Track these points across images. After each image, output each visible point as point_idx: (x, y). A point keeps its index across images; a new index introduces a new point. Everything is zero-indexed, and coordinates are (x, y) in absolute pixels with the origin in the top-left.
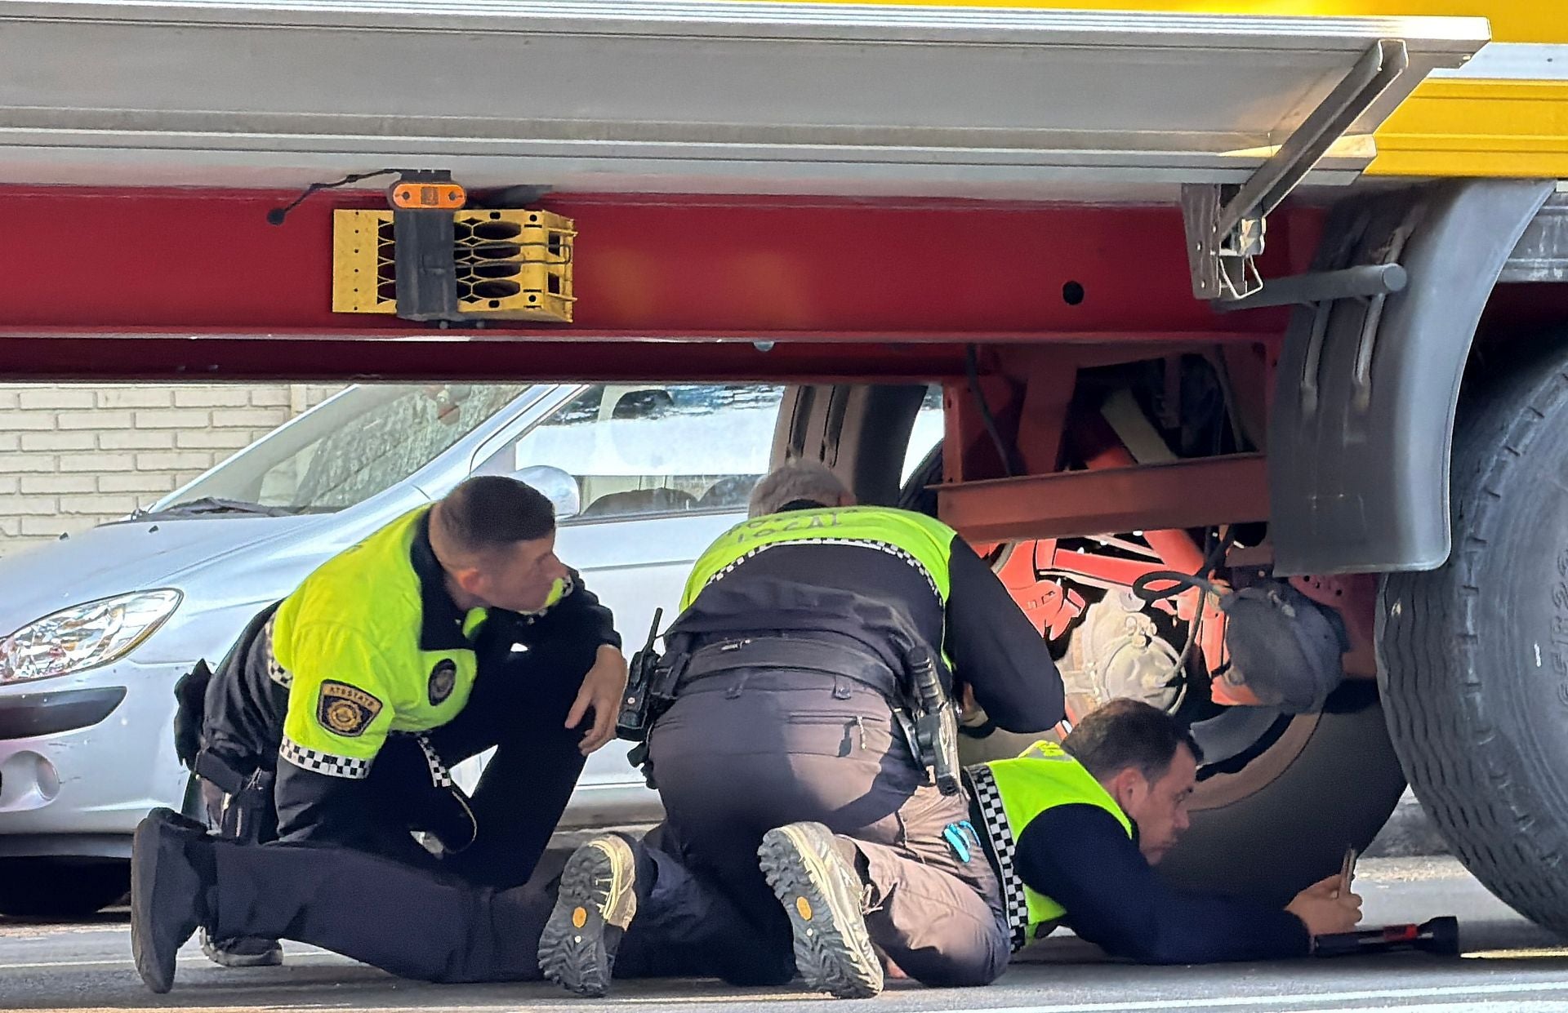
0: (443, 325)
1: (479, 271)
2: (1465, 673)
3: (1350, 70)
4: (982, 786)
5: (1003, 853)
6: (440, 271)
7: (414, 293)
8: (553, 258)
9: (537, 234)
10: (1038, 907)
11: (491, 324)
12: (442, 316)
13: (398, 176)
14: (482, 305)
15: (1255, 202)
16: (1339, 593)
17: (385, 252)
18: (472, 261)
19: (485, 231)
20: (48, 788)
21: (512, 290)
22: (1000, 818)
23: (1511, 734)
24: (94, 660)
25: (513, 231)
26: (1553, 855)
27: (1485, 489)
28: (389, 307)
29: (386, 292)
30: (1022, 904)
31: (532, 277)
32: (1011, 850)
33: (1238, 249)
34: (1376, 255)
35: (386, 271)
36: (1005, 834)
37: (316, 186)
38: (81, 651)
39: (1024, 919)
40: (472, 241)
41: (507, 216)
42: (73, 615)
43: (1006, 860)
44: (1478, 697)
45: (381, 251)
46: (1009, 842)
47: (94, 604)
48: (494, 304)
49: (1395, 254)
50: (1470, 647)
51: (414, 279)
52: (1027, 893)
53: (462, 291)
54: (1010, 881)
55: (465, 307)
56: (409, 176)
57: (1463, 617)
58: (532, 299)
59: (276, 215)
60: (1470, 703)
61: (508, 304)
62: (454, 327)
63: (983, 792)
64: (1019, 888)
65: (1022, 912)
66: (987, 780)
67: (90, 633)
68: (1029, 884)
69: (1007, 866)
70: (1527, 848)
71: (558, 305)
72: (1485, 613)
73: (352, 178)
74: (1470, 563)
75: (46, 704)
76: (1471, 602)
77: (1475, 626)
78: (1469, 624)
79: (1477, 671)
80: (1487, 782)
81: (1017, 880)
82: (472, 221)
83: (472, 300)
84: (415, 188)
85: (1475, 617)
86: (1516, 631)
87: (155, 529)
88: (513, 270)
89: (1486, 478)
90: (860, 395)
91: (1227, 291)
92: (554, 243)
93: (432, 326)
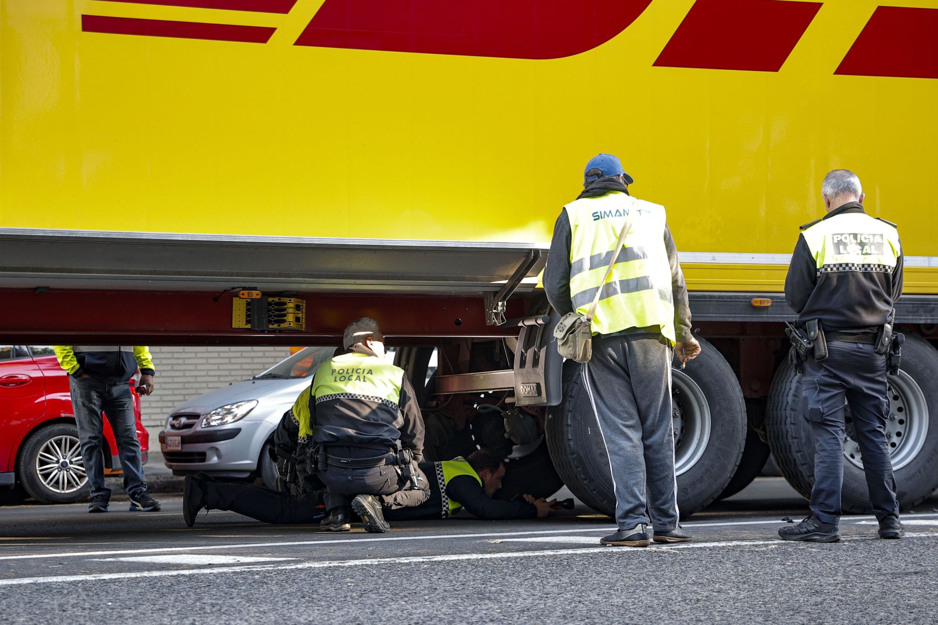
0: (266, 332)
1: (275, 316)
2: (568, 436)
3: (525, 258)
4: (438, 468)
5: (442, 488)
6: (263, 316)
7: (256, 322)
8: (297, 312)
9: (291, 305)
10: (452, 505)
11: (281, 331)
12: (265, 329)
13: (241, 289)
14: (276, 326)
15: (502, 296)
16: (537, 411)
17: (248, 310)
18: (273, 313)
19: (277, 304)
20: (219, 457)
21: (285, 321)
22: (442, 478)
23: (581, 454)
24: (233, 420)
25: (285, 304)
26: (594, 490)
27: (575, 382)
28: (249, 326)
29: (248, 322)
30: (447, 504)
31: (290, 318)
32: (445, 488)
33: (498, 310)
34: (542, 312)
35: (248, 316)
36: (443, 483)
37: (225, 291)
38: (229, 418)
39: (448, 508)
40: (273, 307)
41: (283, 300)
42: (228, 407)
43: (443, 490)
44: (571, 443)
45: (247, 310)
46: (444, 485)
47: (233, 404)
48: (279, 326)
49: (547, 312)
50: (569, 429)
51: (256, 318)
52: (449, 501)
53: (270, 322)
54: (444, 497)
55: (271, 326)
56: (244, 289)
57: (567, 419)
58: (290, 324)
59: (216, 299)
60: (569, 445)
61: (283, 326)
62: (269, 332)
63: (438, 470)
64: (447, 499)
65: (447, 506)
66: (440, 466)
67: (232, 412)
68: (450, 498)
69: (443, 492)
70: (587, 488)
71: (299, 326)
72: (574, 418)
73: (233, 288)
74: (569, 403)
75: (218, 433)
76: (570, 414)
77: (571, 422)
78: (569, 421)
79: (571, 436)
80: (574, 468)
81: (446, 497)
82: (273, 301)
83: (273, 324)
84: (246, 292)
85: (571, 420)
86: (583, 424)
87: (254, 383)
88: (285, 315)
89: (575, 378)
90: (414, 350)
91: (495, 323)
92: (298, 307)
93: (263, 332)
